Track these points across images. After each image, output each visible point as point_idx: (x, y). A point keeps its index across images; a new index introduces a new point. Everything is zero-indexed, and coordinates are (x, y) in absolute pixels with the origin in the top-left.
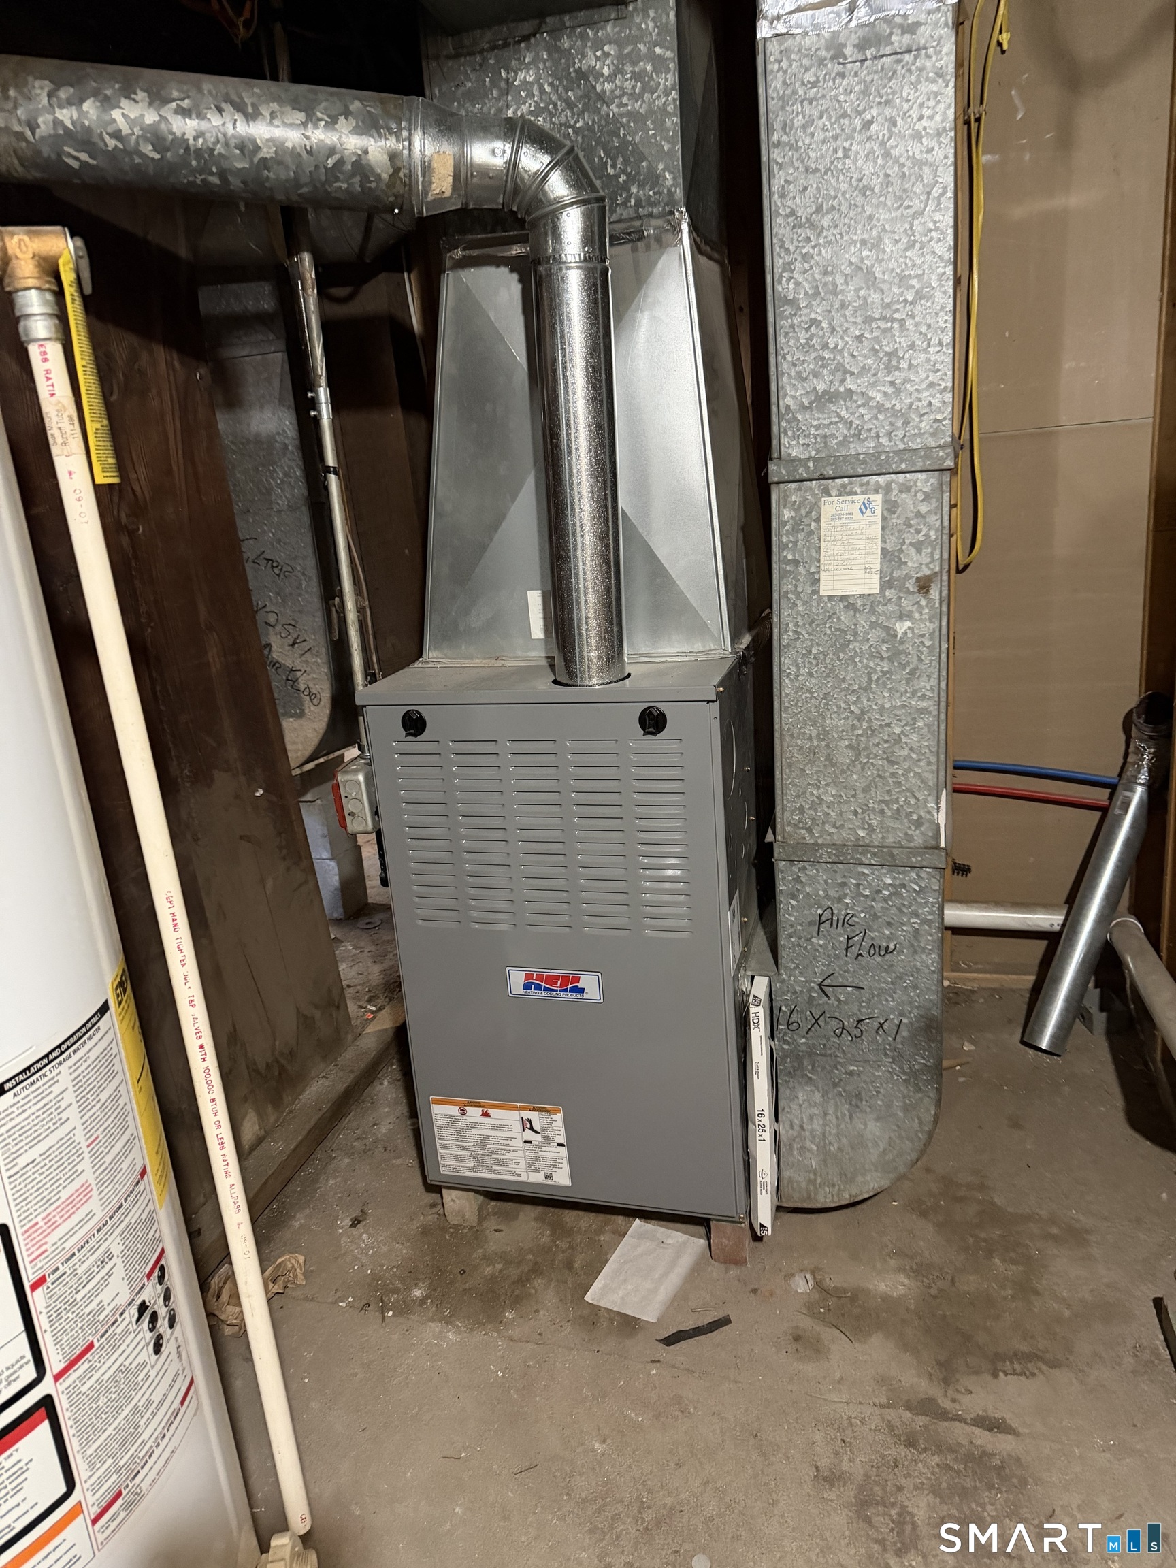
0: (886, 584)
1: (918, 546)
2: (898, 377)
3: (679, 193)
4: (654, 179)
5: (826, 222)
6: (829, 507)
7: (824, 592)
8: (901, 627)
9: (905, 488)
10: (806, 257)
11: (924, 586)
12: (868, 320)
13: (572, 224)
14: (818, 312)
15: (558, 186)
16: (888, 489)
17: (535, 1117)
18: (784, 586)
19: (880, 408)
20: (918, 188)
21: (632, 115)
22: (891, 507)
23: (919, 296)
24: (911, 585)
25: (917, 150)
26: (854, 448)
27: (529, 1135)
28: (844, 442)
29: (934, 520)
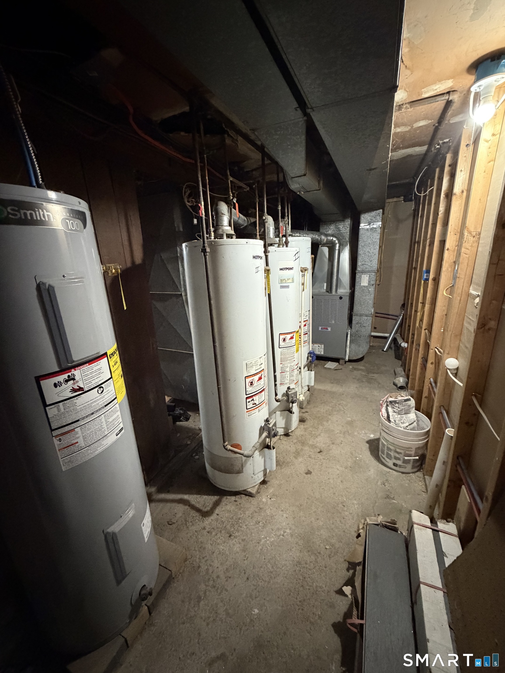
0: (368, 285)
1: (372, 281)
2: (372, 263)
3: (348, 241)
4: (346, 239)
5: (365, 246)
6: (363, 276)
7: (362, 285)
8: (370, 289)
9: (371, 274)
10: (363, 250)
11: (373, 285)
12: (369, 257)
13: (338, 245)
14: (363, 255)
15: (337, 242)
16: (369, 274)
17: (320, 345)
18: (357, 284)
19: (369, 266)
20: (375, 244)
21: (344, 232)
22: (370, 276)
23: (375, 255)
24: (371, 285)
25: (375, 240)
26: (366, 270)
27: (319, 348)
28: (365, 269)
29: (374, 278)
